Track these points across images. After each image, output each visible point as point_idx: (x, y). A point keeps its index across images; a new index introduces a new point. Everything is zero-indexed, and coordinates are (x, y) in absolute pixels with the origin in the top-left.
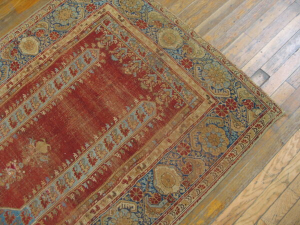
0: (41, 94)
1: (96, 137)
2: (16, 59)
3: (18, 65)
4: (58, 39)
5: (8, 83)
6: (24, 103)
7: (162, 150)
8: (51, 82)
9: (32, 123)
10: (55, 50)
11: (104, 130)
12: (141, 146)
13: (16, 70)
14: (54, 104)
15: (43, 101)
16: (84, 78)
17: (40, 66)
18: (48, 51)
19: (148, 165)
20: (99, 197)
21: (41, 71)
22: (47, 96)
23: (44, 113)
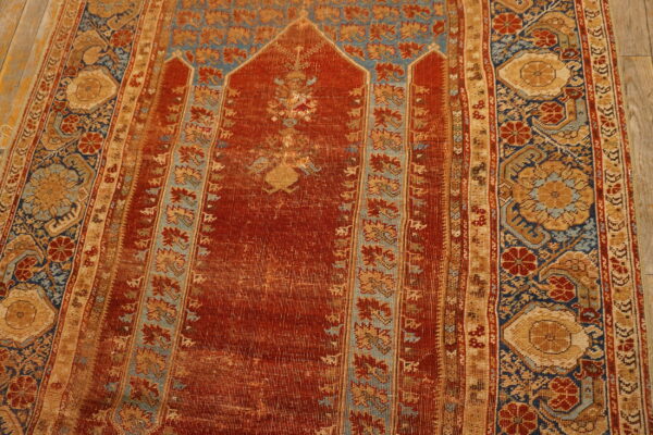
0: (387, 260)
1: (200, 279)
2: (536, 278)
3: (514, 271)
4: (497, 416)
5: (487, 216)
6: (403, 214)
7: (60, 358)
8: (393, 303)
9: (346, 195)
10: (471, 381)
11: (195, 304)
12: (105, 331)
13: (506, 256)
14: (339, 265)
15: (368, 252)
16: (330, 373)
17: (460, 314)
18: (484, 365)
19: (71, 310)
20: (118, 195)
21: (442, 304)
22: (371, 267)
23: (341, 231)
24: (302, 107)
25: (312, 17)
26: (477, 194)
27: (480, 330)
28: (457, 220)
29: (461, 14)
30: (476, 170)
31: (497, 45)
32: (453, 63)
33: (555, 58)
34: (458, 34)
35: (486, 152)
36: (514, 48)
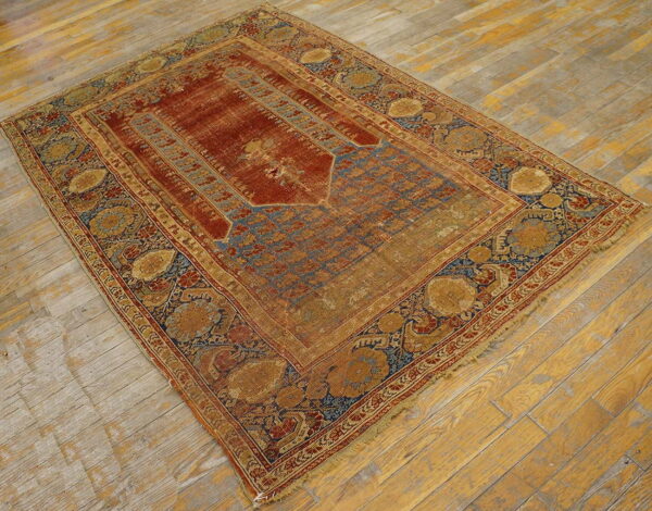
4: (95, 153)
7: (284, 59)
10: (112, 153)
11: (246, 99)
12: (275, 72)
16: (170, 121)
18: (109, 159)
19: (298, 68)
20: (327, 97)
24: (275, 172)
25: (321, 208)
26: (150, 199)
27: (116, 166)
28: (154, 186)
29: (224, 267)
30: (158, 206)
31: (186, 265)
32: (207, 241)
33: (146, 279)
34: (216, 256)
35: (158, 215)
36: (175, 269)
